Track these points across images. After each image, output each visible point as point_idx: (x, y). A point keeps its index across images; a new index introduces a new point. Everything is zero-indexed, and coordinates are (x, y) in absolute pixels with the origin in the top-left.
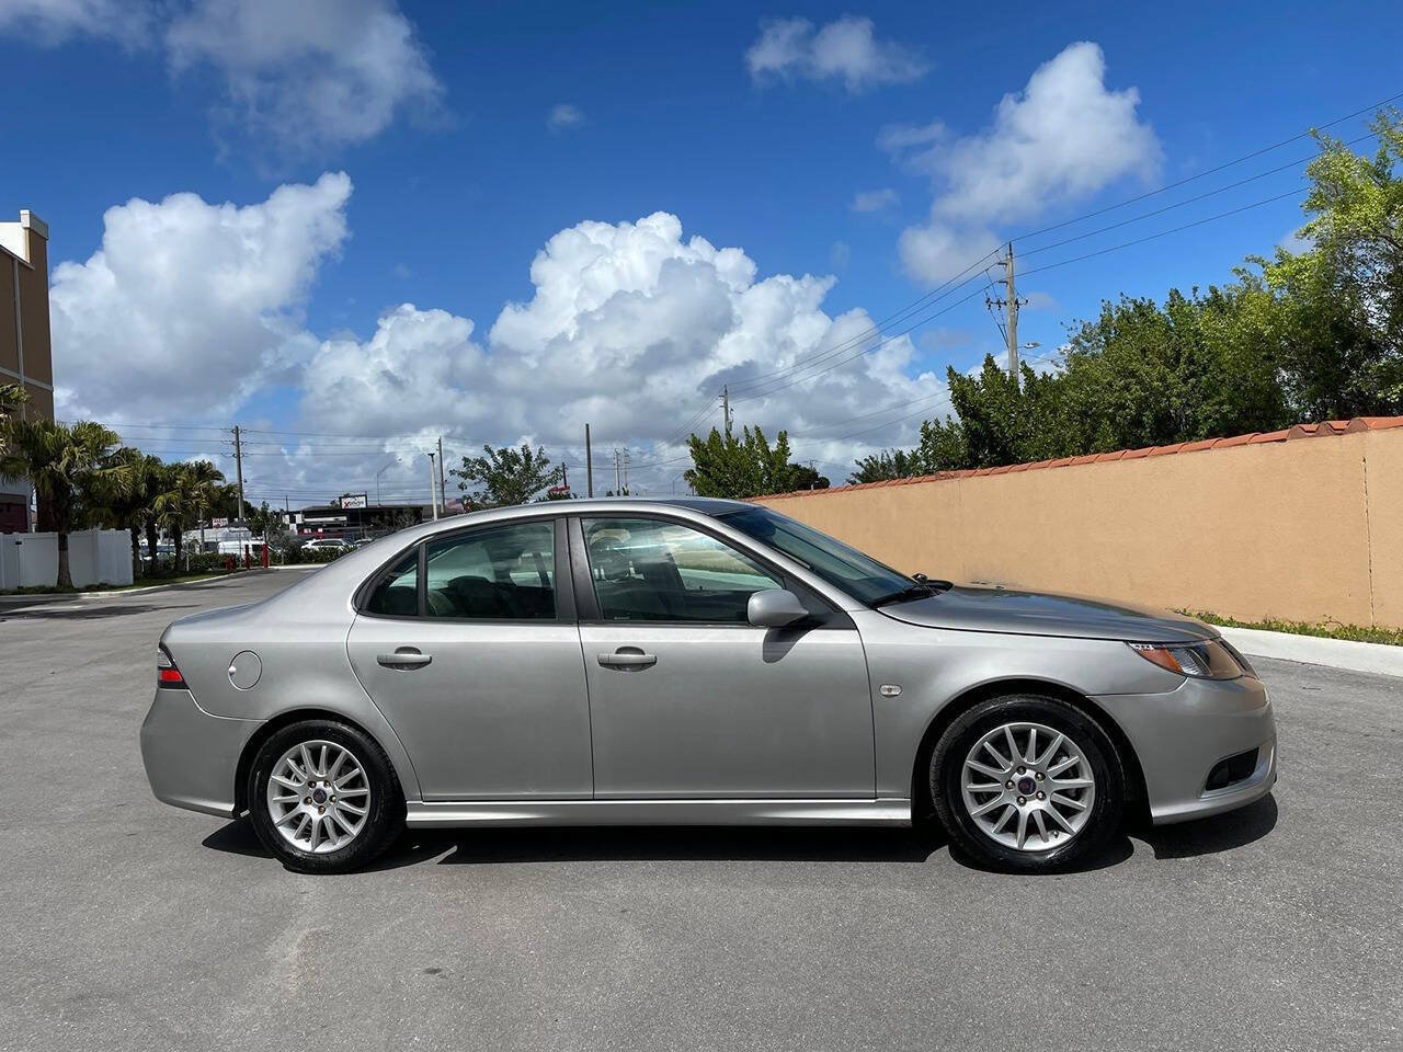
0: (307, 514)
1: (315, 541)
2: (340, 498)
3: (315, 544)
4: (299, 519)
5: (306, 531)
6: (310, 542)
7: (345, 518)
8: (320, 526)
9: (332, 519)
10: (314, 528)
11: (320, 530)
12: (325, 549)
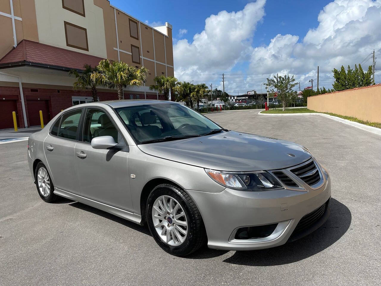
0: (238, 96)
1: (238, 104)
2: (248, 92)
3: (237, 105)
4: (235, 98)
5: (237, 101)
6: (237, 104)
7: (247, 97)
8: (241, 100)
9: (244, 98)
10: (239, 100)
11: (241, 101)
12: (240, 106)
